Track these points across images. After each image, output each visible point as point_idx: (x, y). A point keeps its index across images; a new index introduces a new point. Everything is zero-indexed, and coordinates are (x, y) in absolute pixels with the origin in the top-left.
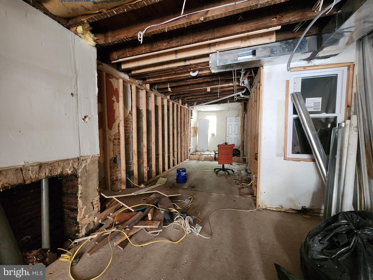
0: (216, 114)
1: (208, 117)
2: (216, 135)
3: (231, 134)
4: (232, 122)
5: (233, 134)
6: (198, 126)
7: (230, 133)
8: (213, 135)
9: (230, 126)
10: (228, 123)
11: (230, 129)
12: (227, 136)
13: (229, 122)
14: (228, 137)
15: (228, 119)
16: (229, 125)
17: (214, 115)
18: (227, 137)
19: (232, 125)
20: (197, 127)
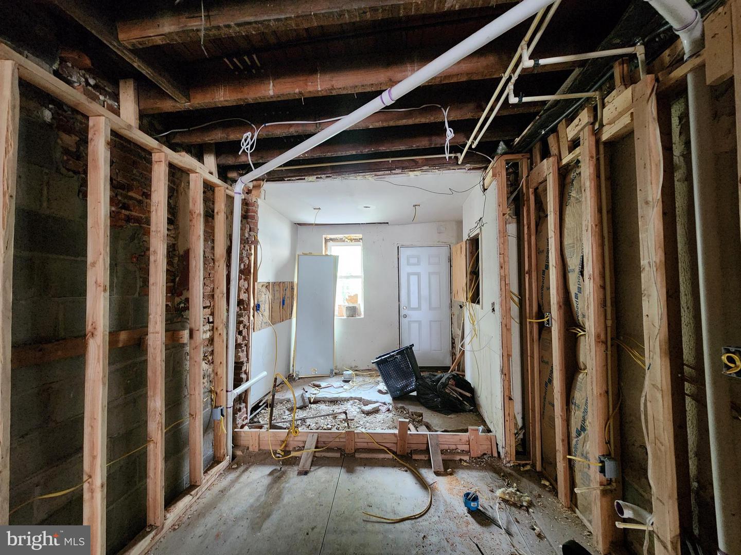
0: (360, 236)
1: (334, 250)
2: (363, 313)
3: (416, 306)
4: (418, 264)
5: (425, 306)
6: (296, 280)
7: (414, 303)
8: (353, 311)
9: (414, 279)
10: (405, 269)
11: (414, 288)
12: (402, 313)
13: (408, 264)
14: (405, 316)
15: (404, 253)
16: (409, 275)
17: (356, 240)
18: (402, 319)
19: (418, 274)
20: (292, 283)
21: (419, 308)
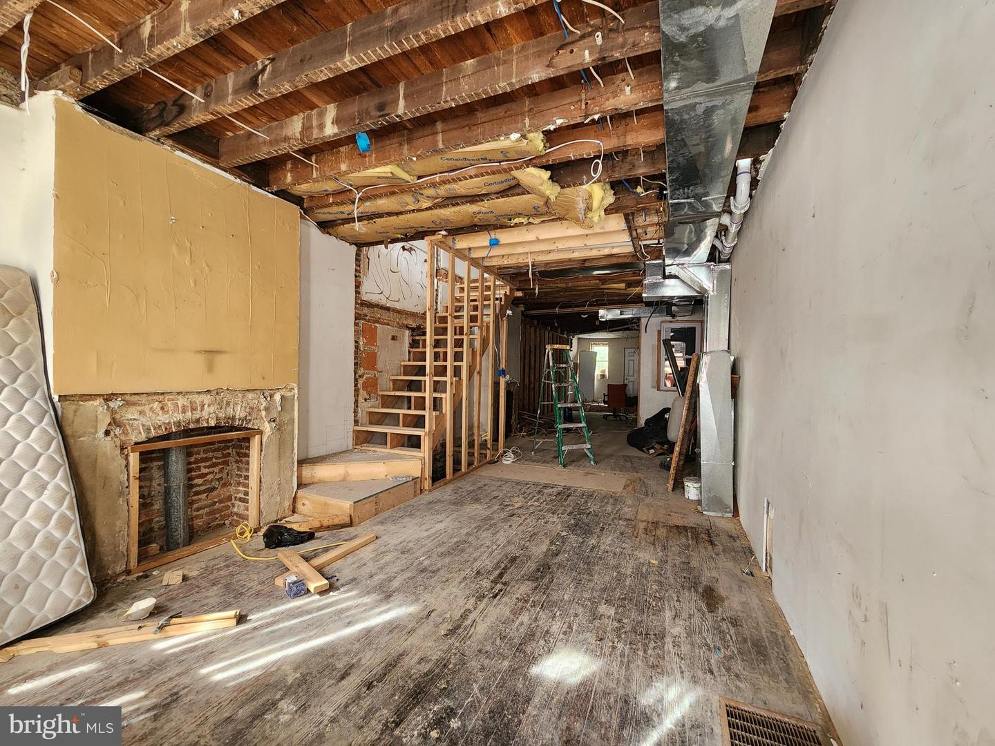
0: (607, 343)
1: (596, 349)
2: (608, 377)
4: (633, 356)
5: (636, 375)
7: (631, 374)
8: (603, 376)
9: (631, 362)
10: (627, 358)
11: (631, 367)
14: (627, 379)
15: (627, 351)
17: (605, 345)
19: (633, 361)
20: (578, 363)
21: (633, 376)
